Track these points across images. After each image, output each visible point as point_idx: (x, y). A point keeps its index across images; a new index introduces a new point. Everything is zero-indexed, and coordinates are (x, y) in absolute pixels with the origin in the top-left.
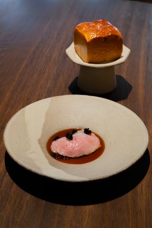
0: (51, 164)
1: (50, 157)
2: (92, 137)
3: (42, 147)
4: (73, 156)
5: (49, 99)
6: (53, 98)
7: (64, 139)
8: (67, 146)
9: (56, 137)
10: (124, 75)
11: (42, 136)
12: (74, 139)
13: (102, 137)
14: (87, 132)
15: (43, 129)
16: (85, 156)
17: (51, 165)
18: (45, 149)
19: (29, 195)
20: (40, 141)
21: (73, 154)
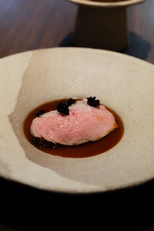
0: (30, 157)
1: (29, 144)
2: (101, 112)
3: (15, 129)
4: (70, 143)
5: (29, 54)
6: (36, 52)
7: (54, 114)
8: (58, 125)
9: (40, 111)
11: (16, 109)
12: (70, 113)
13: (117, 111)
14: (93, 102)
15: (18, 98)
16: (90, 143)
17: (29, 159)
18: (21, 132)
20: (11, 118)
21: (71, 139)
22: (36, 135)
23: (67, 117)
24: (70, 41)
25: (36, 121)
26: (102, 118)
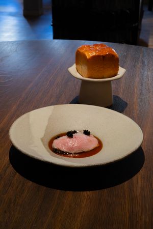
6: (56, 106)
7: (65, 137)
9: (58, 136)
10: (121, 96)
11: (45, 135)
15: (46, 130)
16: (84, 152)
18: (47, 146)
19: (31, 182)
20: (42, 140)
21: (73, 150)
22: (56, 148)
23: (72, 139)
24: (77, 101)
25: (55, 141)
26: (91, 141)
